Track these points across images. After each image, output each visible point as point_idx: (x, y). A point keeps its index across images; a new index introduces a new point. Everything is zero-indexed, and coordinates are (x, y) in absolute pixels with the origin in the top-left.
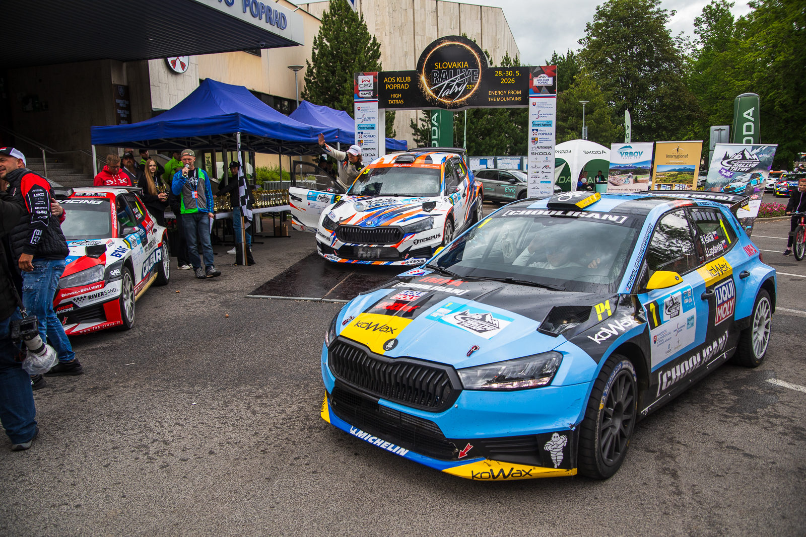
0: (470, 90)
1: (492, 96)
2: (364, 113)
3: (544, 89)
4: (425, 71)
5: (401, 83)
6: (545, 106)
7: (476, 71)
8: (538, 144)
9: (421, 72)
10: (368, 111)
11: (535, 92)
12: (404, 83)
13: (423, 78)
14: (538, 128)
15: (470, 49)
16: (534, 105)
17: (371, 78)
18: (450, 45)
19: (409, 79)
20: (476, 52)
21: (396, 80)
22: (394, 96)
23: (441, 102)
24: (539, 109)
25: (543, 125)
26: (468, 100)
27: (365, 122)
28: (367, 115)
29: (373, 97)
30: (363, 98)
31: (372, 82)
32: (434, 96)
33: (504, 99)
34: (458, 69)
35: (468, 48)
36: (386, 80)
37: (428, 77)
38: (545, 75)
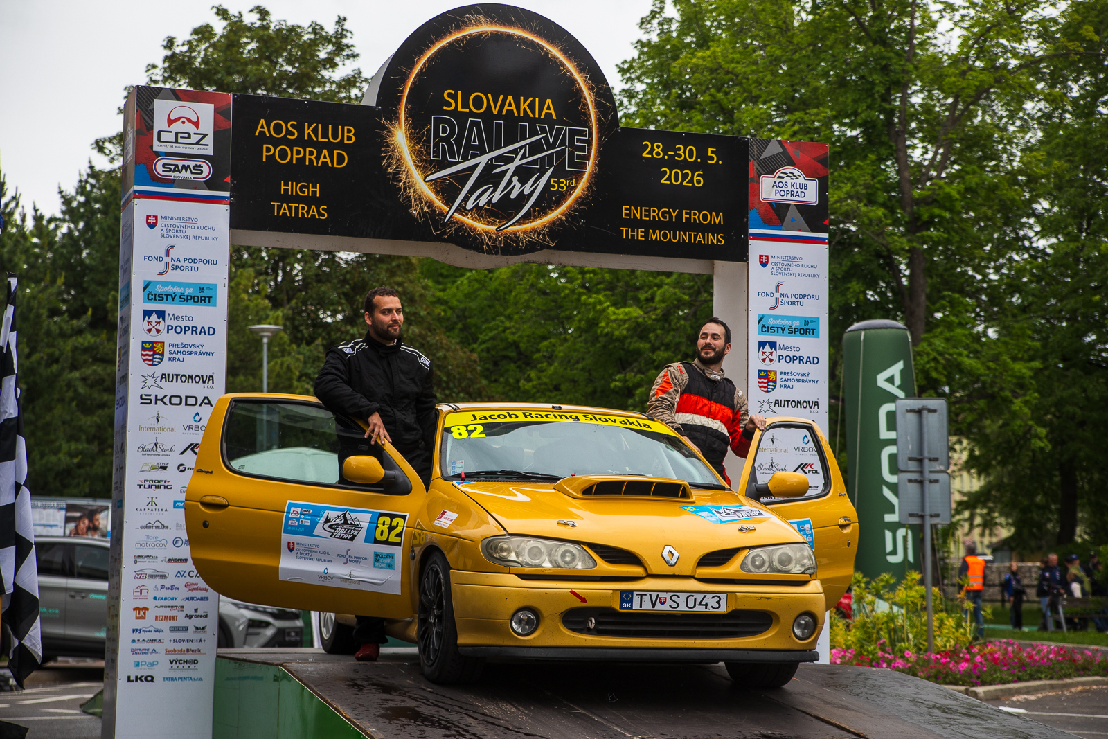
0: (561, 198)
1: (634, 223)
2: (171, 241)
3: (793, 214)
4: (410, 114)
5: (319, 147)
6: (796, 270)
7: (581, 133)
8: (779, 393)
9: (392, 115)
10: (189, 232)
11: (768, 223)
12: (331, 147)
13: (400, 137)
14: (780, 339)
15: (561, 57)
16: (764, 264)
17: (206, 112)
18: (496, 37)
19: (348, 134)
20: (581, 70)
21: (301, 132)
22: (292, 188)
23: (462, 226)
24: (780, 278)
25: (793, 331)
26: (555, 230)
27: (173, 276)
28: (183, 249)
29: (210, 184)
30: (170, 182)
31: (208, 126)
32: (438, 203)
33: (670, 235)
34: (522, 119)
35: (555, 52)
36: (262, 127)
37: (416, 136)
38: (796, 172)
